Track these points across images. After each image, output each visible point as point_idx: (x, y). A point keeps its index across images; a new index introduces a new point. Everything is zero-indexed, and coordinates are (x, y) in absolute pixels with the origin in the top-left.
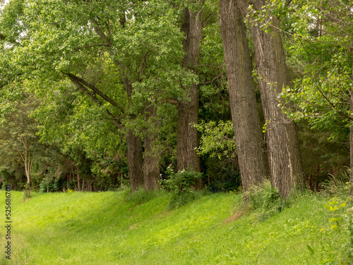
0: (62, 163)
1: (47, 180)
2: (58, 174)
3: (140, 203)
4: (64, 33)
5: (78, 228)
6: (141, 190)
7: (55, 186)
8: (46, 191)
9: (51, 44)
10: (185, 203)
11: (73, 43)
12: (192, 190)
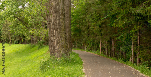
0: (19, 37)
1: (15, 41)
2: (18, 40)
3: (33, 48)
4: (12, 8)
5: (18, 53)
6: (33, 45)
7: (17, 42)
8: (15, 44)
9: (9, 11)
10: (41, 48)
11: (14, 11)
12: (43, 45)
